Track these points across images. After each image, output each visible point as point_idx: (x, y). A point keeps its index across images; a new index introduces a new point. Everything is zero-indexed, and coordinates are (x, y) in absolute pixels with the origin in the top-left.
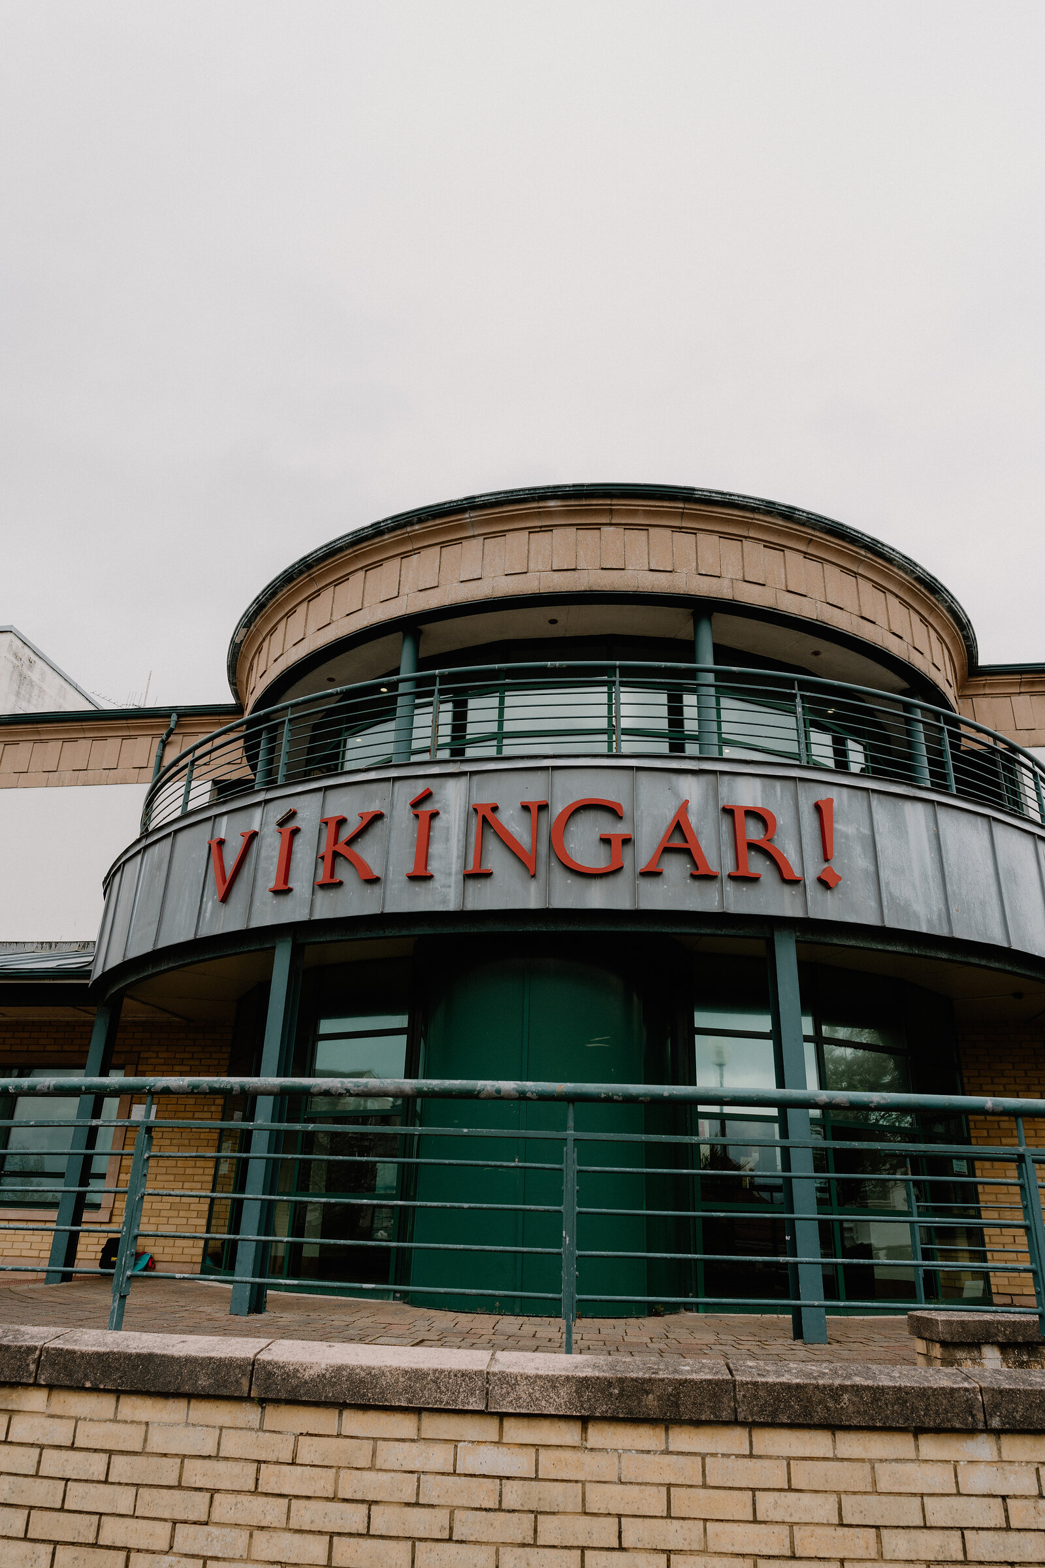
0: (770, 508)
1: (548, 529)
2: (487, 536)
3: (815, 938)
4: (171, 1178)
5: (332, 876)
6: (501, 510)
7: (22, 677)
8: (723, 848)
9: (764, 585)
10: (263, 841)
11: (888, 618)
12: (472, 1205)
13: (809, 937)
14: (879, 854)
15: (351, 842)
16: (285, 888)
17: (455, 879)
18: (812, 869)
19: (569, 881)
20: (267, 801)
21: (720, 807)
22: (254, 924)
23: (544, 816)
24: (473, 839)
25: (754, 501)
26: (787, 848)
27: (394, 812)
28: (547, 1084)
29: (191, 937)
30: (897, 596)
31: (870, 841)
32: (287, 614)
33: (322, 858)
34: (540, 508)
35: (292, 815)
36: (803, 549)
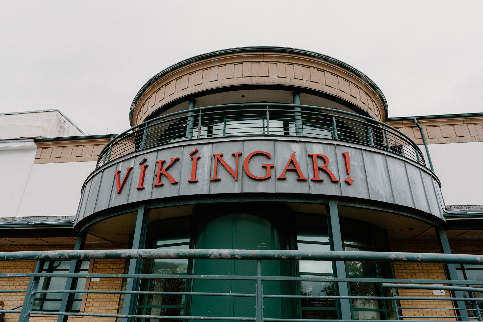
0: (319, 56)
1: (241, 63)
2: (219, 66)
3: (345, 204)
4: (106, 300)
5: (160, 182)
6: (224, 56)
7: (61, 127)
8: (309, 170)
9: (318, 83)
10: (135, 171)
11: (360, 97)
12: (206, 317)
13: (342, 204)
14: (367, 173)
15: (167, 169)
16: (142, 187)
17: (207, 182)
18: (343, 178)
19: (250, 182)
20: (136, 156)
21: (307, 155)
22: (130, 202)
23: (240, 158)
24: (213, 167)
25: (314, 54)
26: (333, 169)
27: (184, 158)
28: (246, 250)
29: (107, 208)
30: (363, 90)
31: (363, 168)
32: (149, 97)
33: (156, 176)
34: (238, 55)
35: (145, 160)
36: (331, 71)
